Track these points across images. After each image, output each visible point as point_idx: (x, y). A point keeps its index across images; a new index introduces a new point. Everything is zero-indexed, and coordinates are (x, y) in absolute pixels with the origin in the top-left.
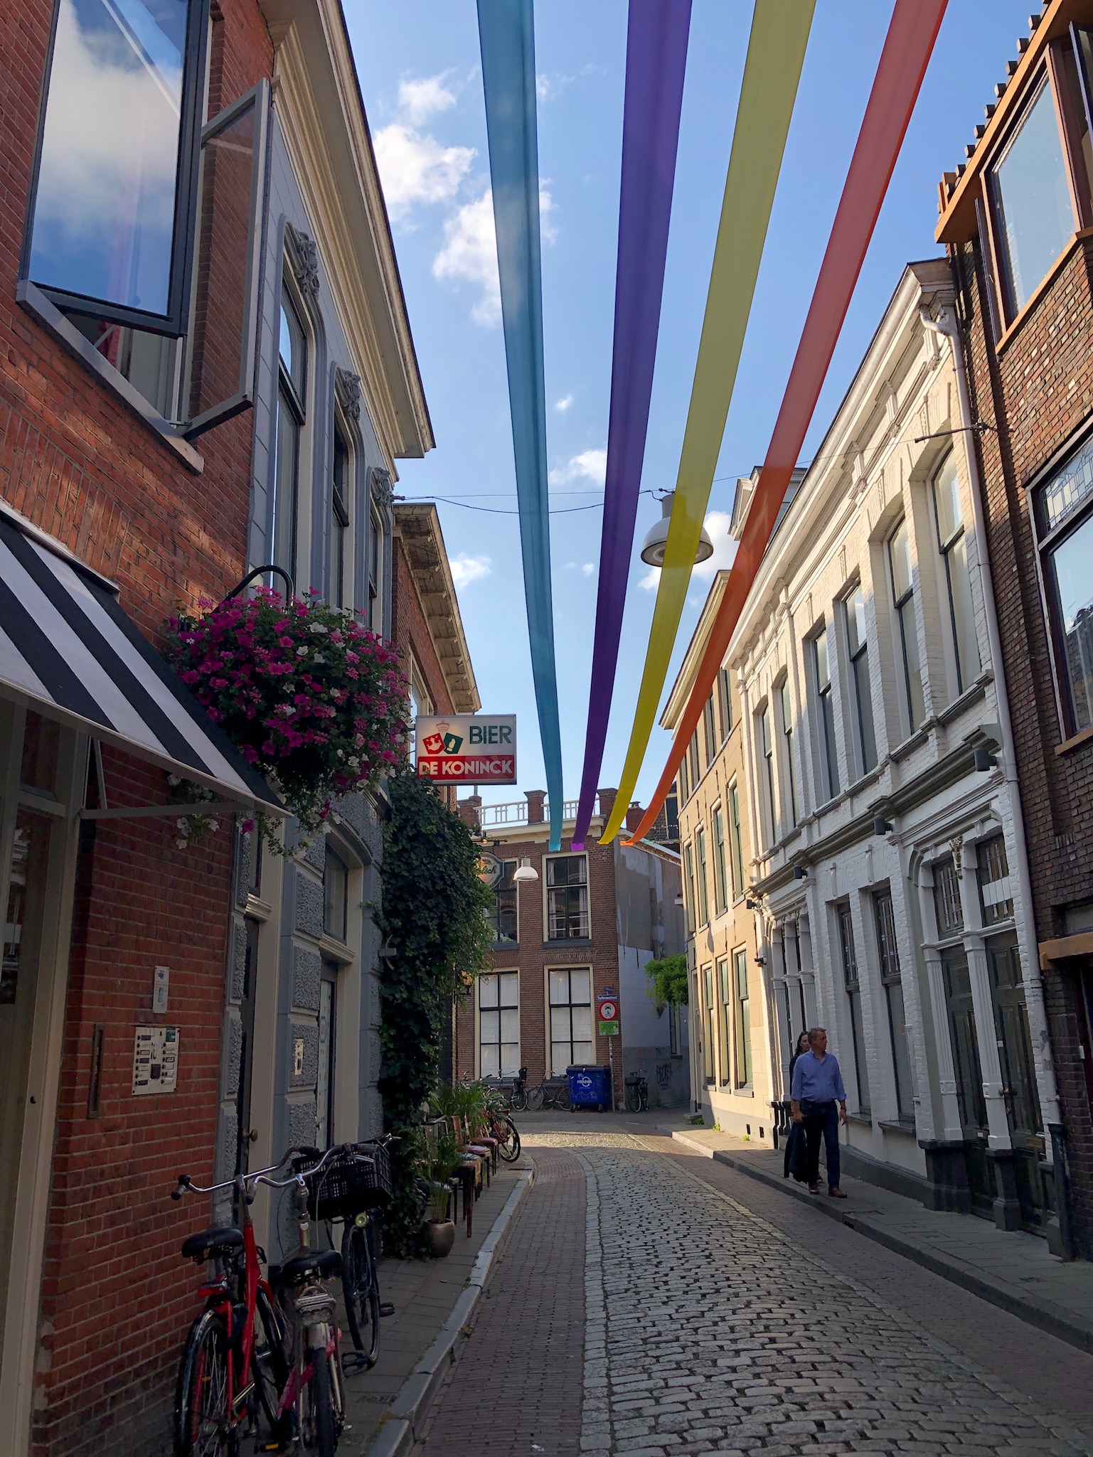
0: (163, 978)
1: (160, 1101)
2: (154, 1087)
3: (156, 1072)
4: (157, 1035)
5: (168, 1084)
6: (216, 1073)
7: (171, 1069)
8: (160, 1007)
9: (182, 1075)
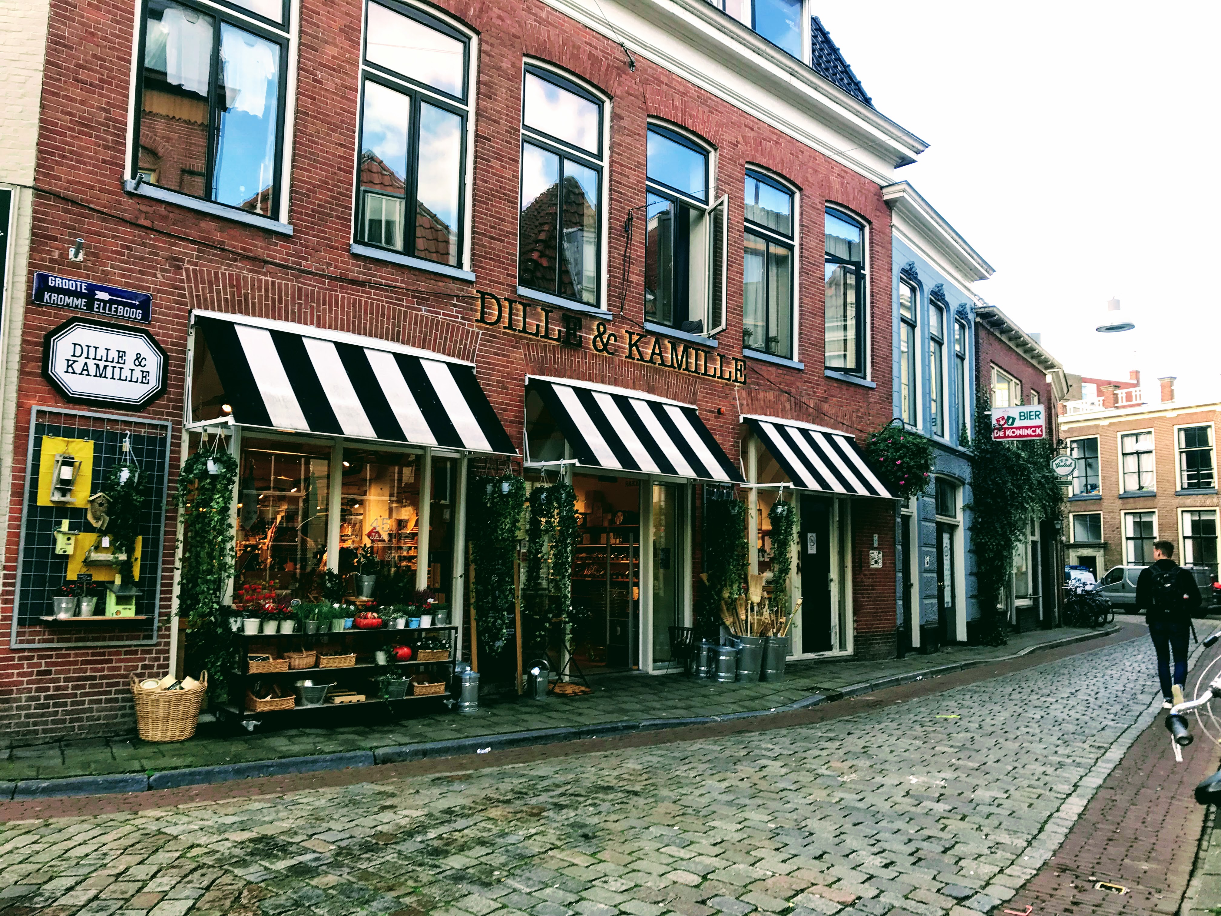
0: (876, 537)
1: (877, 570)
2: (876, 566)
3: (876, 562)
4: (876, 553)
5: (880, 565)
6: (894, 563)
7: (880, 561)
8: (876, 545)
9: (884, 563)
